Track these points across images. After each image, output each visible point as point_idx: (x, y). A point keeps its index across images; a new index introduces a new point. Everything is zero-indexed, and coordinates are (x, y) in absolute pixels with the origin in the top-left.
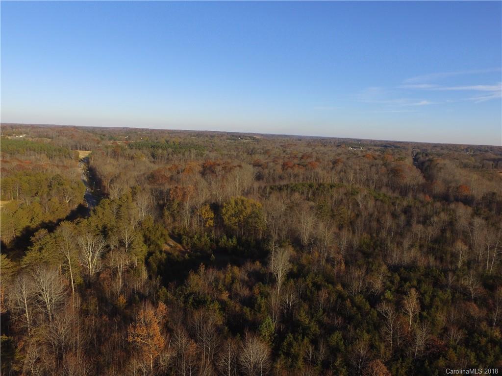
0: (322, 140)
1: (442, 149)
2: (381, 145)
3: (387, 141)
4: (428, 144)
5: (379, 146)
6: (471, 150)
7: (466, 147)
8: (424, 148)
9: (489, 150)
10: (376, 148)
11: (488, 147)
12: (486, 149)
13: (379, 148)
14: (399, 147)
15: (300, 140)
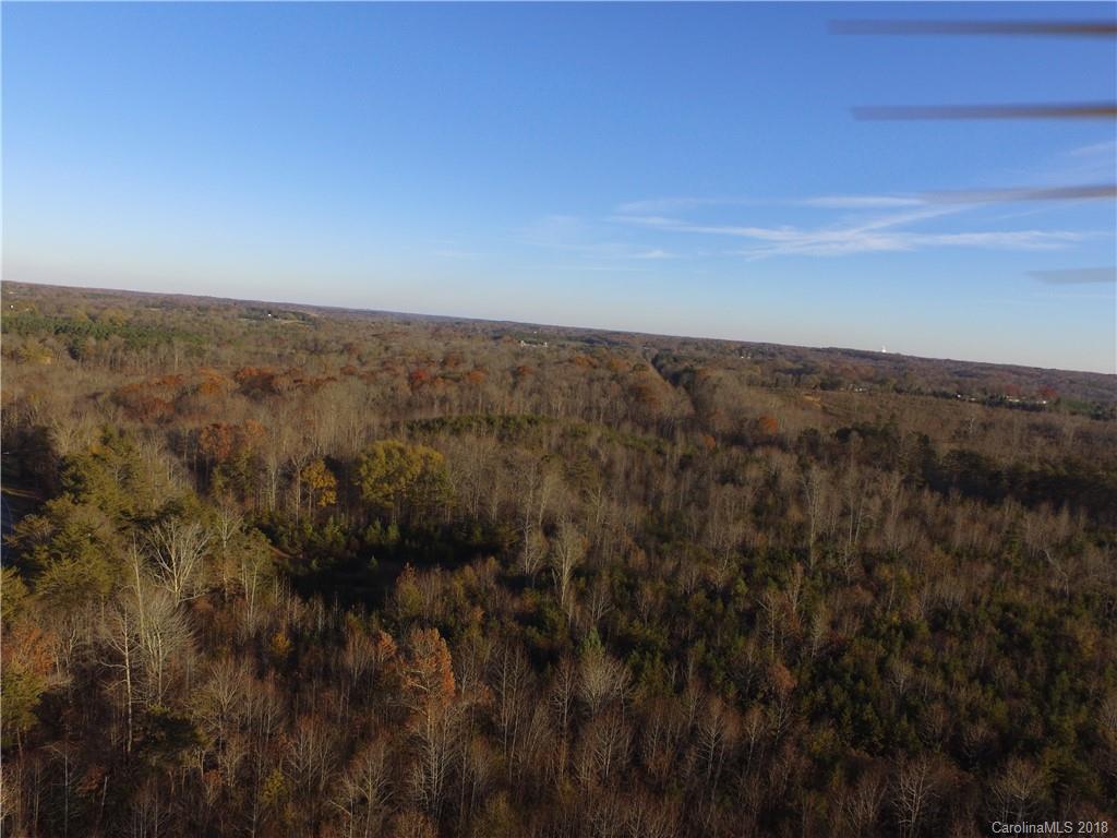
1: (697, 349)
2: (582, 339)
3: (590, 330)
4: (671, 339)
5: (576, 339)
6: (748, 352)
7: (739, 346)
8: (665, 346)
9: (776, 353)
10: (573, 344)
11: (774, 346)
12: (772, 350)
13: (580, 344)
14: (617, 344)
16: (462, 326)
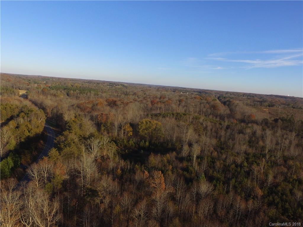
0: (163, 87)
1: (231, 95)
2: (198, 92)
3: (200, 89)
4: (223, 92)
5: (196, 92)
6: (245, 96)
7: (243, 94)
8: (221, 94)
9: (254, 96)
10: (195, 93)
11: (254, 94)
12: (253, 95)
13: (197, 93)
14: (208, 93)
15: (150, 87)
16: (165, 88)
